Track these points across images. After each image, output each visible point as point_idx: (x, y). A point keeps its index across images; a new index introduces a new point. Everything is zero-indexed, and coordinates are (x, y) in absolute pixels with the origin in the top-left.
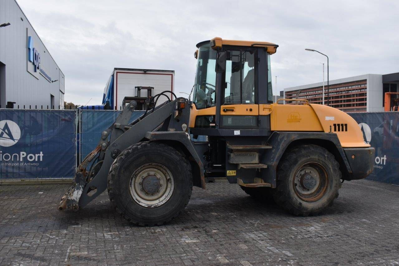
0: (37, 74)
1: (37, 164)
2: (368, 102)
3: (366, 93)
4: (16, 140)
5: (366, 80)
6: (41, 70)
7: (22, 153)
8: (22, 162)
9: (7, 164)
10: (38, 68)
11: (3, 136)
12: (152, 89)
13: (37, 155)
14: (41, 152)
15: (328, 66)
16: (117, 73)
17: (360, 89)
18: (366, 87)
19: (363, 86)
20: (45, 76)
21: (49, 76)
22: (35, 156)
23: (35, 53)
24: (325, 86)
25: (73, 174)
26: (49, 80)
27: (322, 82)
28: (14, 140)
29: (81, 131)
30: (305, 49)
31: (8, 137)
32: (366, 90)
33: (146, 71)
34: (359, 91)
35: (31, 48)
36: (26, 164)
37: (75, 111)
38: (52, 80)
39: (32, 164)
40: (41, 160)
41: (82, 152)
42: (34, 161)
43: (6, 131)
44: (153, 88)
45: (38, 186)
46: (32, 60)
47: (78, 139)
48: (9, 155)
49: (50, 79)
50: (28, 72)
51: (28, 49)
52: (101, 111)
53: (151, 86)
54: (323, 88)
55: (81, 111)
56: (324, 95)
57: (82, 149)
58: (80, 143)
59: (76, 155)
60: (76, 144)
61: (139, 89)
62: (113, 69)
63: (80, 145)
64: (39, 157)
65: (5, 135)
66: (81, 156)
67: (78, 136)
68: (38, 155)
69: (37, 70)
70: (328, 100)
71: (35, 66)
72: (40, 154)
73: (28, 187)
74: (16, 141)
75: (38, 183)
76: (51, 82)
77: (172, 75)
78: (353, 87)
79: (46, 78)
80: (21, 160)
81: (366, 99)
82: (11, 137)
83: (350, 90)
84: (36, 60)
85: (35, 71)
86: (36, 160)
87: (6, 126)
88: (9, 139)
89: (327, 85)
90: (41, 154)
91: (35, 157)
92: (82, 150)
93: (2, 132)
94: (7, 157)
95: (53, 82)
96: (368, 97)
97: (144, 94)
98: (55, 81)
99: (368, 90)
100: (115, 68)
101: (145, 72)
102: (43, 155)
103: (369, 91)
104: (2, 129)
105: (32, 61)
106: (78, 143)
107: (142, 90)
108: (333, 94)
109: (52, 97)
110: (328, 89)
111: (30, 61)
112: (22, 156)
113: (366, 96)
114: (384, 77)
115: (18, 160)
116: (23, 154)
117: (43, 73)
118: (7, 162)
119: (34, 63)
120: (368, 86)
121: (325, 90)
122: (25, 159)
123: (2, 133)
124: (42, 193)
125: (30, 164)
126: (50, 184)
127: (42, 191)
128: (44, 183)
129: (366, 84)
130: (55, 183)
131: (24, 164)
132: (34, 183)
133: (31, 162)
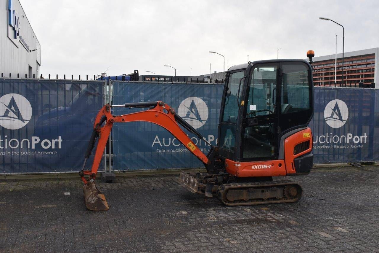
0: (16, 41)
1: (55, 153)
2: (376, 78)
3: (374, 69)
4: (27, 120)
5: (374, 55)
6: (20, 38)
7: (34, 138)
8: (34, 150)
9: (15, 153)
10: (18, 35)
11: (9, 115)
13: (54, 141)
14: (60, 137)
15: (343, 37)
17: (366, 64)
18: (374, 61)
19: (369, 61)
20: (23, 44)
21: (28, 44)
22: (51, 142)
23: (16, 16)
24: (337, 59)
25: (102, 165)
27: (335, 55)
28: (23, 120)
29: (112, 110)
30: (320, 18)
31: (15, 116)
32: (373, 65)
34: (365, 66)
35: (12, 10)
36: (39, 152)
37: (104, 83)
38: (30, 50)
39: (47, 153)
40: (60, 147)
41: (113, 136)
42: (50, 149)
43: (13, 108)
45: (55, 182)
46: (12, 24)
48: (17, 141)
49: (28, 47)
50: (8, 38)
51: (8, 11)
54: (335, 61)
56: (336, 69)
64: (57, 143)
65: (11, 114)
66: (112, 142)
68: (56, 140)
69: (18, 37)
70: (343, 75)
71: (15, 31)
72: (58, 139)
73: (44, 184)
74: (27, 122)
75: (53, 177)
76: (29, 51)
78: (358, 62)
79: (25, 46)
80: (33, 147)
81: (373, 75)
82: (20, 117)
83: (355, 65)
84: (16, 25)
85: (15, 38)
86: (53, 147)
87: (13, 102)
88: (16, 118)
89: (342, 57)
90: (60, 140)
91: (52, 144)
92: (113, 134)
93: (7, 109)
94: (14, 143)
95: (30, 51)
96: (376, 73)
98: (33, 51)
99: (376, 65)
102: (62, 140)
104: (8, 106)
105: (13, 26)
108: (348, 68)
109: (30, 68)
110: (343, 62)
111: (11, 26)
112: (34, 143)
113: (374, 71)
115: (29, 147)
116: (36, 140)
117: (21, 41)
118: (13, 150)
119: (14, 29)
120: (376, 60)
121: (337, 63)
122: (38, 146)
123: (7, 112)
124: (69, 193)
125: (45, 153)
126: (70, 179)
127: (67, 191)
128: (61, 177)
129: (374, 58)
130: (75, 177)
131: (37, 153)
132: (48, 178)
133: (46, 150)
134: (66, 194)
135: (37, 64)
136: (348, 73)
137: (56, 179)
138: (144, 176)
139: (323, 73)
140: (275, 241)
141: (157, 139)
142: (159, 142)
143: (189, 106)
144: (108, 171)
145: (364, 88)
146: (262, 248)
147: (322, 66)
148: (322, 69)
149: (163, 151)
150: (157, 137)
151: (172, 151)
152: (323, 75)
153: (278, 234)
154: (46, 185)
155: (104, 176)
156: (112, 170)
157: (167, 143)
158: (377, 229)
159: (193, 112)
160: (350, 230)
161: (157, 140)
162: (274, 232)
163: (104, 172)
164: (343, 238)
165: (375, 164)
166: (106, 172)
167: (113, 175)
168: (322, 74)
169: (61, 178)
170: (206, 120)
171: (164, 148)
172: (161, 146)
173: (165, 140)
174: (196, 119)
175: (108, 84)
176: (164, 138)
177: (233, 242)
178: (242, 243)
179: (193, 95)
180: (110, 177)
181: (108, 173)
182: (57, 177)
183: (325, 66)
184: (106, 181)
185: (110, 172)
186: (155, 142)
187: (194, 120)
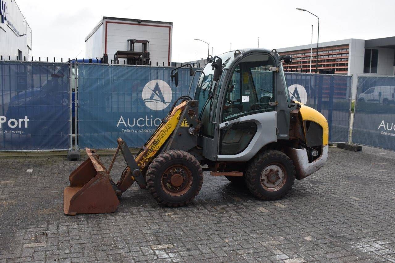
0: (4, 26)
1: (21, 132)
2: (349, 67)
3: (348, 58)
5: (348, 45)
6: (8, 22)
10: (6, 19)
12: (147, 43)
13: (20, 121)
14: (26, 117)
16: (107, 22)
17: (341, 54)
18: (348, 51)
19: (344, 51)
20: (12, 29)
21: (17, 30)
22: (18, 121)
23: (2, 1)
24: (313, 49)
25: (68, 144)
26: (17, 34)
29: (77, 91)
30: (297, 9)
32: (347, 54)
33: (140, 21)
36: (6, 131)
37: (69, 65)
38: (19, 34)
39: (14, 132)
40: (26, 126)
41: (78, 117)
42: (17, 128)
44: (149, 42)
45: (22, 160)
47: (73, 99)
49: (17, 32)
52: (102, 65)
53: (146, 40)
54: (310, 51)
55: (77, 65)
56: (311, 58)
57: (78, 112)
58: (76, 105)
59: (71, 120)
60: (71, 107)
61: (132, 42)
62: (102, 18)
63: (76, 108)
64: (23, 123)
66: (77, 121)
67: (73, 95)
68: (22, 120)
69: (5, 21)
70: (317, 64)
71: (2, 16)
72: (24, 118)
73: (10, 161)
75: (22, 155)
76: (18, 36)
77: (170, 27)
78: (334, 51)
79: (14, 31)
81: (347, 64)
84: (3, 9)
85: (3, 22)
86: (20, 126)
89: (317, 47)
90: (26, 120)
91: (18, 123)
92: (79, 115)
95: (20, 36)
96: (349, 62)
97: (138, 48)
98: (23, 35)
99: (350, 54)
100: (104, 17)
101: (140, 23)
102: (28, 120)
103: (351, 56)
106: (73, 104)
107: (136, 45)
108: (325, 57)
109: (20, 52)
110: (318, 52)
112: (1, 122)
113: (348, 61)
114: (367, 42)
116: (3, 119)
117: (10, 26)
120: (350, 50)
121: (312, 52)
122: (5, 125)
124: (31, 170)
125: (12, 132)
126: (37, 157)
127: (30, 168)
128: (30, 155)
129: (348, 48)
130: (43, 155)
131: (4, 131)
132: (16, 156)
133: (13, 129)
134: (28, 170)
135: (28, 48)
136: (324, 62)
137: (23, 157)
138: (110, 154)
139: (302, 61)
140: (213, 215)
141: (122, 119)
142: (124, 122)
143: (153, 89)
144: (74, 150)
145: (323, 74)
146: (198, 222)
147: (301, 55)
148: (301, 58)
149: (128, 131)
150: (122, 117)
151: (136, 131)
152: (302, 63)
153: (219, 209)
154: (12, 163)
155: (69, 154)
156: (78, 149)
157: (132, 123)
158: (314, 205)
159: (157, 94)
160: (288, 206)
161: (121, 121)
162: (215, 207)
163: (70, 151)
164: (279, 213)
165: (332, 145)
166: (72, 151)
167: (78, 153)
168: (300, 62)
169: (28, 156)
170: (170, 102)
171: (128, 128)
172: (126, 126)
173: (130, 121)
174: (160, 101)
175: (73, 67)
176: (129, 119)
177: (172, 216)
178: (181, 217)
179: (157, 79)
180: (75, 155)
181: (74, 152)
182: (25, 155)
183: (304, 54)
184: (71, 159)
185: (76, 150)
186: (119, 122)
187: (158, 102)
